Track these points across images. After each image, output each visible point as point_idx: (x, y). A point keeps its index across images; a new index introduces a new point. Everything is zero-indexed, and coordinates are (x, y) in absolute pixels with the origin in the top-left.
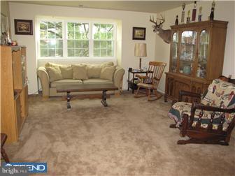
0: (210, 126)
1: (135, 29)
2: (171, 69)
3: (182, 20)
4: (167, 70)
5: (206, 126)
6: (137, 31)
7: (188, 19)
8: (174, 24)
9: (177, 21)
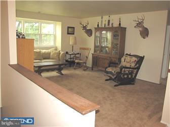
0: (128, 76)
1: (68, 27)
2: (95, 51)
3: (101, 25)
4: (92, 51)
5: (126, 76)
6: (70, 29)
7: (105, 25)
8: (97, 27)
9: (98, 25)
